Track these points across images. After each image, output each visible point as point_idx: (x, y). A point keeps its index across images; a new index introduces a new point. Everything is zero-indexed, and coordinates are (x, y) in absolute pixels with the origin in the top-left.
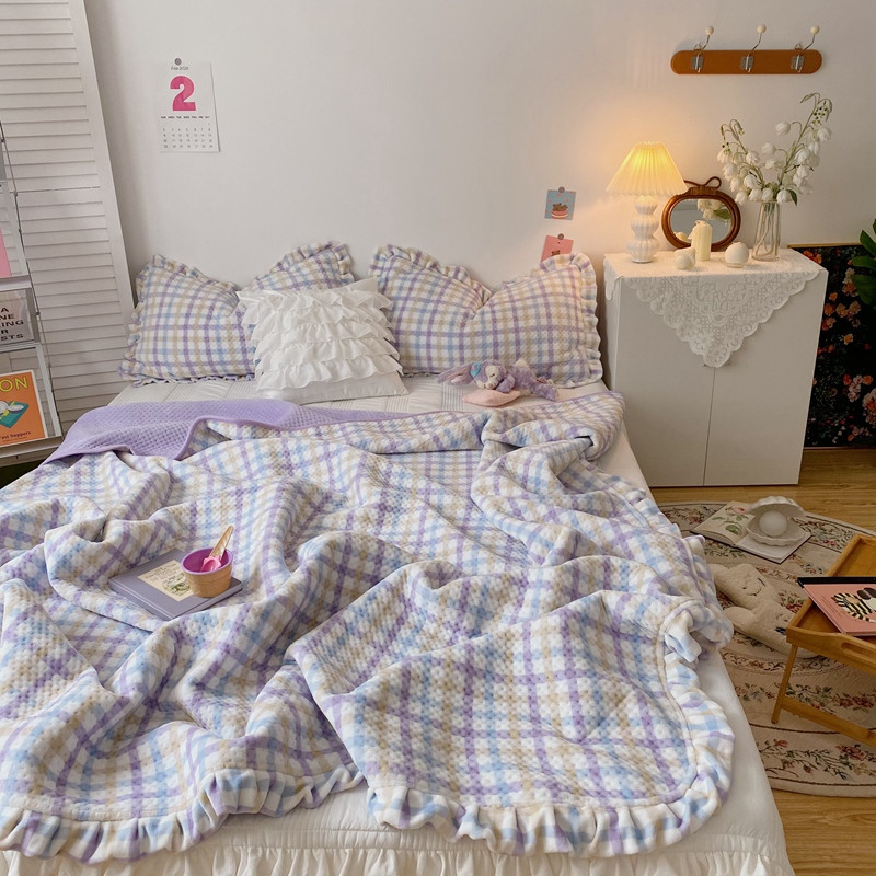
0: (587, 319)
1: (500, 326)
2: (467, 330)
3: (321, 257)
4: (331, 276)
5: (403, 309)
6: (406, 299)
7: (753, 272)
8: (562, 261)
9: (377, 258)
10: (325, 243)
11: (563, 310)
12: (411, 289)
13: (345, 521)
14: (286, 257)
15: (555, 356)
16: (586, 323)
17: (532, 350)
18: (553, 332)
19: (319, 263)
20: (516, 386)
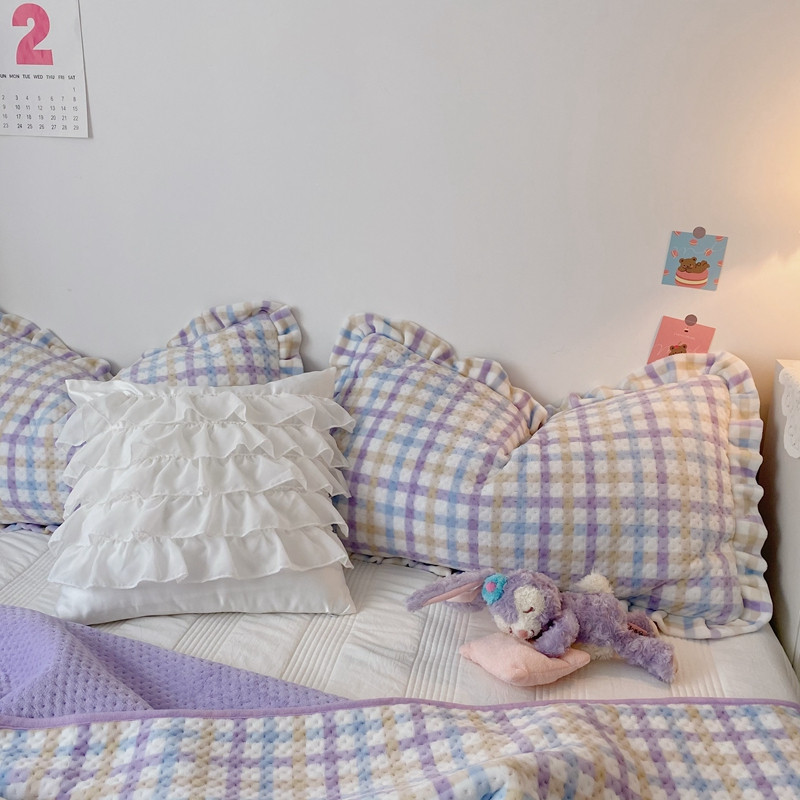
0: (740, 488)
1: (556, 490)
2: (488, 490)
3: (249, 327)
4: (258, 360)
5: (372, 433)
6: (382, 414)
8: (690, 365)
9: (347, 335)
10: (257, 303)
11: (693, 469)
12: (393, 397)
14: (193, 324)
15: (671, 567)
16: (739, 498)
17: (622, 549)
18: (670, 513)
19: (242, 336)
20: (581, 639)
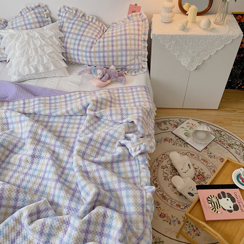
0: (143, 44)
1: (106, 49)
2: (93, 50)
3: (36, 11)
4: (40, 20)
5: (68, 37)
6: (70, 33)
7: (211, 34)
8: (136, 15)
9: (60, 11)
10: (37, 5)
11: (133, 42)
12: (72, 28)
13: (18, 161)
14: (23, 10)
15: (128, 62)
16: (143, 47)
17: (119, 60)
18: (128, 52)
19: (35, 13)
20: (109, 78)
